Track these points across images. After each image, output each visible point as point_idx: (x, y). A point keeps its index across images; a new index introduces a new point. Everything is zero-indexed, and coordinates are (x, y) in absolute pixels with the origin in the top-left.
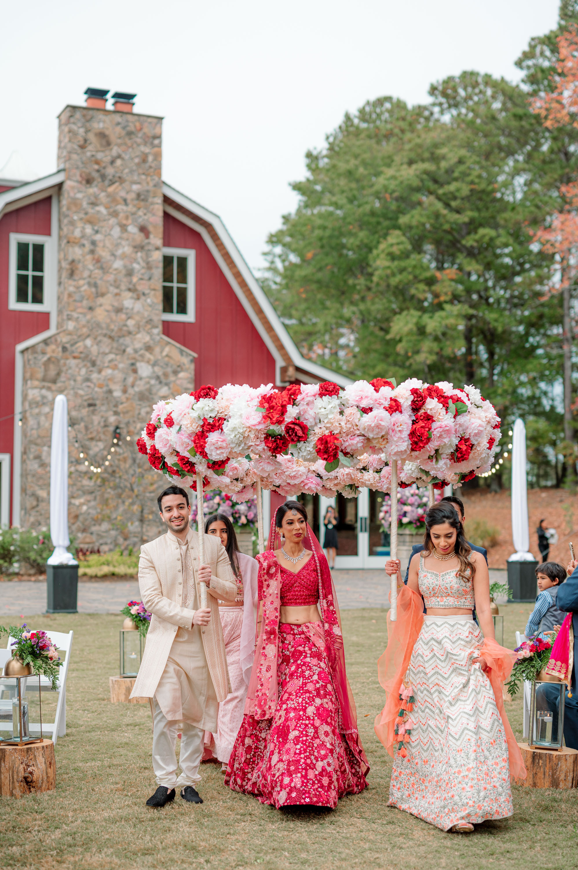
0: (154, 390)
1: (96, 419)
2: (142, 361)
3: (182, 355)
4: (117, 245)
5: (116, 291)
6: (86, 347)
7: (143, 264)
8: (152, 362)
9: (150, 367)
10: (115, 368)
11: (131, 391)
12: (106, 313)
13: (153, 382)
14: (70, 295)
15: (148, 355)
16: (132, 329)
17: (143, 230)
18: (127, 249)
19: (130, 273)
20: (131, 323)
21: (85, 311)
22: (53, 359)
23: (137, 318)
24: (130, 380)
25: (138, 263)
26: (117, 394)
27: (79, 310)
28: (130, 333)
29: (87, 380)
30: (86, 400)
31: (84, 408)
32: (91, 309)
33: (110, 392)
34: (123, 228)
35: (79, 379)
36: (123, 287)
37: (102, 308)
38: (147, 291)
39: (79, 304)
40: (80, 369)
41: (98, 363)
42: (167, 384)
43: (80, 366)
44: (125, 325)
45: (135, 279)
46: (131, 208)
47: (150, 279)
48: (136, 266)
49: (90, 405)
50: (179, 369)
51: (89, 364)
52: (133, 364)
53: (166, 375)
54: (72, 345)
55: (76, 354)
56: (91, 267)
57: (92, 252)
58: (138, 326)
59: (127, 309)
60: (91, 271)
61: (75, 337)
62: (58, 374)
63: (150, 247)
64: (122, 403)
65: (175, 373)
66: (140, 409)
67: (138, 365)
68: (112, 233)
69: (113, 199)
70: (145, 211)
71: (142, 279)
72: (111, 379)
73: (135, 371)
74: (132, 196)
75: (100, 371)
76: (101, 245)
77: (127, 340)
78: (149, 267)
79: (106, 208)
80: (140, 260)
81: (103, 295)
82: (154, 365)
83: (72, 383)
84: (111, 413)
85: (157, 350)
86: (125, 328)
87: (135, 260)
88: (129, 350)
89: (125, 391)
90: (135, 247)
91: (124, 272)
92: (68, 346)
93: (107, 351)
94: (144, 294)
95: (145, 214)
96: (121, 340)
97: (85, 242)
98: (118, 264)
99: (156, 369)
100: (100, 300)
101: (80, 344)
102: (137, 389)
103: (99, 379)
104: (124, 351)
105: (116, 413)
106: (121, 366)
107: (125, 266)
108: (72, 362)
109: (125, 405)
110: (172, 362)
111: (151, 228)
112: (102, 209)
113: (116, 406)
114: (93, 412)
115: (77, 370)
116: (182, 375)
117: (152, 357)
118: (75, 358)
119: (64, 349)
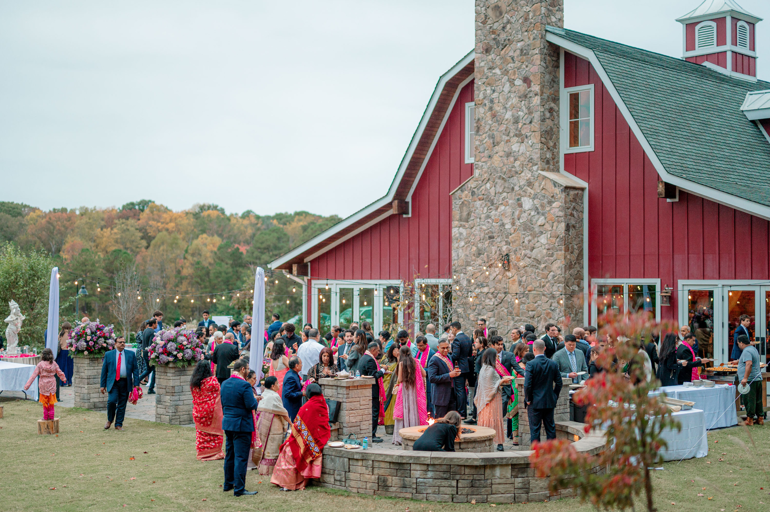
0: (534, 220)
1: (494, 249)
2: (525, 196)
3: (555, 186)
4: (508, 98)
5: (507, 138)
6: (486, 189)
7: (526, 111)
8: (532, 196)
9: (531, 200)
10: (507, 205)
11: (518, 223)
12: (500, 159)
13: (533, 213)
14: (476, 148)
15: (529, 190)
16: (518, 169)
17: (526, 80)
18: (514, 100)
19: (516, 121)
20: (517, 163)
21: (487, 159)
22: (466, 202)
23: (522, 159)
24: (517, 213)
25: (523, 111)
26: (508, 226)
27: (483, 160)
28: (517, 173)
29: (488, 217)
30: (487, 234)
31: (486, 240)
32: (490, 157)
33: (503, 225)
34: (512, 82)
35: (483, 216)
36: (512, 134)
37: (497, 155)
38: (528, 134)
39: (482, 155)
40: (483, 208)
41: (495, 202)
42: (543, 214)
43: (483, 205)
44: (513, 167)
45: (520, 125)
46: (517, 64)
47: (531, 122)
48: (520, 113)
49: (490, 238)
50: (553, 200)
51: (489, 204)
52: (518, 200)
53: (543, 206)
54: (478, 189)
55: (481, 196)
56: (490, 122)
57: (491, 109)
58: (522, 165)
59: (515, 152)
60: (490, 125)
61: (480, 182)
62: (469, 215)
63: (531, 94)
64: (511, 235)
65: (550, 203)
66: (524, 238)
67: (522, 199)
68: (504, 89)
69: (504, 60)
70: (527, 64)
71: (525, 124)
72: (503, 214)
73: (520, 205)
74: (518, 52)
75: (497, 209)
76: (496, 101)
77: (515, 180)
78: (530, 112)
79: (500, 69)
80: (524, 108)
81: (498, 143)
82: (534, 199)
83: (478, 220)
84: (504, 243)
85: (537, 184)
86: (513, 169)
87: (520, 109)
88: (517, 188)
89: (513, 224)
90: (520, 97)
91: (512, 121)
92: (475, 190)
93: (501, 191)
94: (527, 137)
95: (527, 67)
96: (511, 180)
97: (486, 102)
98: (508, 115)
99: (536, 201)
100: (497, 148)
101: (483, 188)
102: (521, 221)
103: (495, 215)
104: (513, 189)
105: (508, 243)
106: (510, 202)
107: (513, 116)
108: (478, 203)
109: (513, 235)
110: (547, 194)
111: (531, 78)
112: (497, 71)
113: (507, 237)
114: (492, 244)
115: (482, 209)
116: (555, 205)
117: (532, 192)
118: (480, 200)
119: (473, 193)
